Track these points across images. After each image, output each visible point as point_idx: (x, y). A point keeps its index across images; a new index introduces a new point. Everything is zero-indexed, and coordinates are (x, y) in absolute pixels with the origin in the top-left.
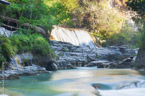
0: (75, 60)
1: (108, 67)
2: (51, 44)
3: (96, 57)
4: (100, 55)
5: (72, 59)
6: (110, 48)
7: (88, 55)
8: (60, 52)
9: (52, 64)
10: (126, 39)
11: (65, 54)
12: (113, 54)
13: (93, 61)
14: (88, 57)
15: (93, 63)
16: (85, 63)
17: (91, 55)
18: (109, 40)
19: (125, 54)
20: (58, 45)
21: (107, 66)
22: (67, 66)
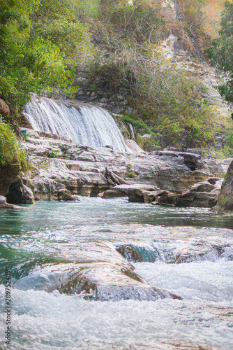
0: (76, 178)
1: (154, 200)
2: (22, 138)
3: (126, 174)
4: (136, 170)
5: (68, 175)
6: (161, 155)
7: (108, 168)
8: (41, 159)
9: (22, 186)
10: (202, 135)
11: (52, 163)
12: (169, 170)
13: (119, 184)
14: (107, 174)
15: (120, 190)
16: (100, 187)
17: (115, 169)
18: (161, 133)
19: (196, 171)
20: (38, 140)
21: (152, 199)
22: (56, 192)
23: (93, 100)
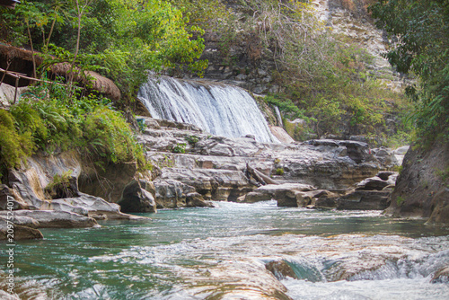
0: (209, 178)
1: (309, 203)
2: (137, 129)
3: (273, 171)
4: (286, 166)
5: (199, 175)
6: (317, 144)
7: (250, 163)
8: (163, 155)
9: (140, 191)
10: (368, 117)
11: (178, 160)
12: (328, 164)
13: (264, 185)
14: (249, 172)
15: (266, 192)
16: (240, 189)
17: (259, 165)
18: (316, 118)
19: (363, 164)
20: (159, 131)
21: (307, 202)
22: (183, 197)
23: (227, 78)
